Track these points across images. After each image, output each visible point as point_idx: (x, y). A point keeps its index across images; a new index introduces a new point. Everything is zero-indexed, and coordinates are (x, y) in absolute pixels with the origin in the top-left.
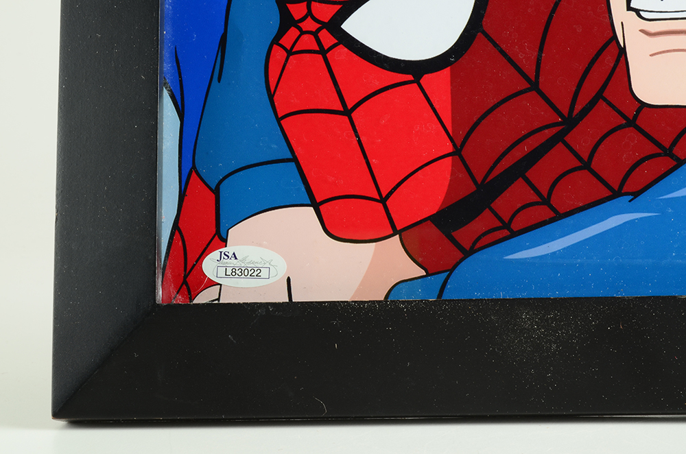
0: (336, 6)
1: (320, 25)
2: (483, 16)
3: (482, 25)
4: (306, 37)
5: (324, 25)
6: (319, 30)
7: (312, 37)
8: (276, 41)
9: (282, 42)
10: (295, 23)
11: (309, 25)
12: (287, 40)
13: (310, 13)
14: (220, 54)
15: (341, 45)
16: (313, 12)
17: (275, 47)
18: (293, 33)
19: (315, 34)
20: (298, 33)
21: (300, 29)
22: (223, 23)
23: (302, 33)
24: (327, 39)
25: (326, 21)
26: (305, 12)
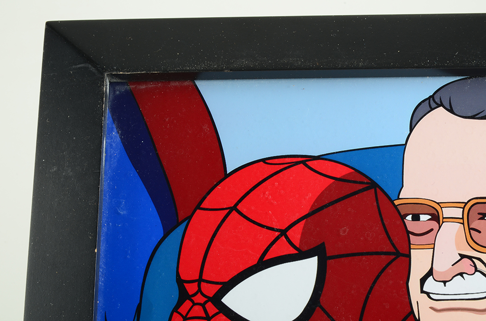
0: (218, 285)
1: (207, 299)
2: (320, 295)
3: (319, 302)
4: (196, 308)
5: (209, 299)
6: (206, 302)
7: (201, 307)
8: (176, 309)
9: (179, 310)
10: (189, 297)
11: (199, 299)
12: (183, 309)
13: (200, 290)
14: (136, 318)
15: (221, 314)
16: (202, 290)
17: (175, 314)
18: (187, 304)
19: (203, 305)
20: (191, 304)
21: (192, 301)
22: (139, 296)
23: (194, 304)
24: (211, 309)
25: (211, 296)
26: (196, 289)
